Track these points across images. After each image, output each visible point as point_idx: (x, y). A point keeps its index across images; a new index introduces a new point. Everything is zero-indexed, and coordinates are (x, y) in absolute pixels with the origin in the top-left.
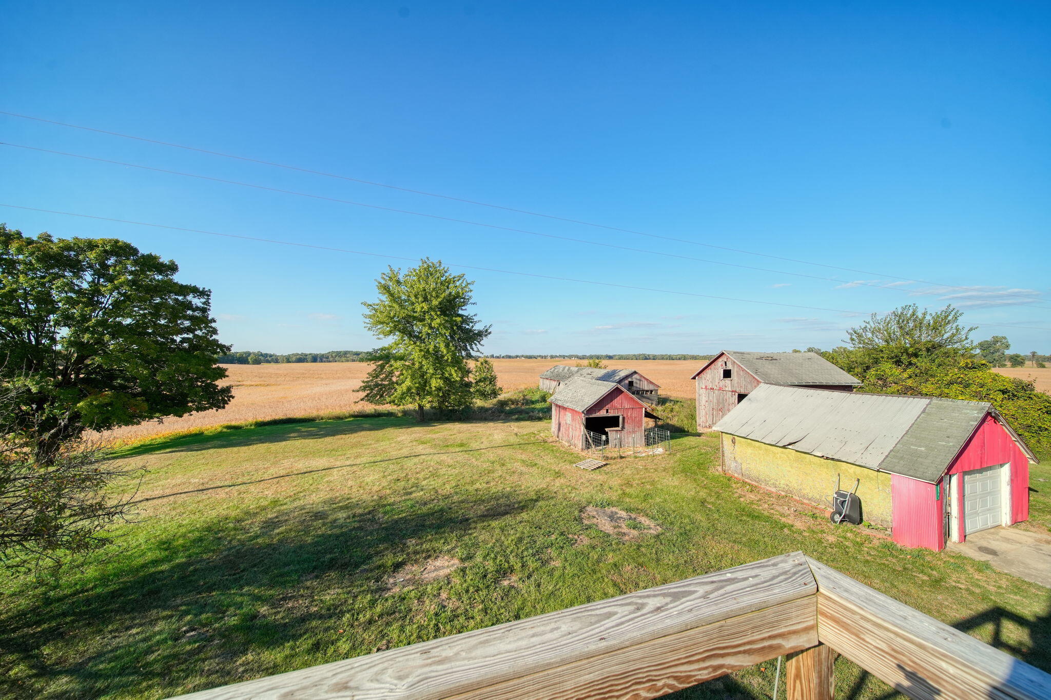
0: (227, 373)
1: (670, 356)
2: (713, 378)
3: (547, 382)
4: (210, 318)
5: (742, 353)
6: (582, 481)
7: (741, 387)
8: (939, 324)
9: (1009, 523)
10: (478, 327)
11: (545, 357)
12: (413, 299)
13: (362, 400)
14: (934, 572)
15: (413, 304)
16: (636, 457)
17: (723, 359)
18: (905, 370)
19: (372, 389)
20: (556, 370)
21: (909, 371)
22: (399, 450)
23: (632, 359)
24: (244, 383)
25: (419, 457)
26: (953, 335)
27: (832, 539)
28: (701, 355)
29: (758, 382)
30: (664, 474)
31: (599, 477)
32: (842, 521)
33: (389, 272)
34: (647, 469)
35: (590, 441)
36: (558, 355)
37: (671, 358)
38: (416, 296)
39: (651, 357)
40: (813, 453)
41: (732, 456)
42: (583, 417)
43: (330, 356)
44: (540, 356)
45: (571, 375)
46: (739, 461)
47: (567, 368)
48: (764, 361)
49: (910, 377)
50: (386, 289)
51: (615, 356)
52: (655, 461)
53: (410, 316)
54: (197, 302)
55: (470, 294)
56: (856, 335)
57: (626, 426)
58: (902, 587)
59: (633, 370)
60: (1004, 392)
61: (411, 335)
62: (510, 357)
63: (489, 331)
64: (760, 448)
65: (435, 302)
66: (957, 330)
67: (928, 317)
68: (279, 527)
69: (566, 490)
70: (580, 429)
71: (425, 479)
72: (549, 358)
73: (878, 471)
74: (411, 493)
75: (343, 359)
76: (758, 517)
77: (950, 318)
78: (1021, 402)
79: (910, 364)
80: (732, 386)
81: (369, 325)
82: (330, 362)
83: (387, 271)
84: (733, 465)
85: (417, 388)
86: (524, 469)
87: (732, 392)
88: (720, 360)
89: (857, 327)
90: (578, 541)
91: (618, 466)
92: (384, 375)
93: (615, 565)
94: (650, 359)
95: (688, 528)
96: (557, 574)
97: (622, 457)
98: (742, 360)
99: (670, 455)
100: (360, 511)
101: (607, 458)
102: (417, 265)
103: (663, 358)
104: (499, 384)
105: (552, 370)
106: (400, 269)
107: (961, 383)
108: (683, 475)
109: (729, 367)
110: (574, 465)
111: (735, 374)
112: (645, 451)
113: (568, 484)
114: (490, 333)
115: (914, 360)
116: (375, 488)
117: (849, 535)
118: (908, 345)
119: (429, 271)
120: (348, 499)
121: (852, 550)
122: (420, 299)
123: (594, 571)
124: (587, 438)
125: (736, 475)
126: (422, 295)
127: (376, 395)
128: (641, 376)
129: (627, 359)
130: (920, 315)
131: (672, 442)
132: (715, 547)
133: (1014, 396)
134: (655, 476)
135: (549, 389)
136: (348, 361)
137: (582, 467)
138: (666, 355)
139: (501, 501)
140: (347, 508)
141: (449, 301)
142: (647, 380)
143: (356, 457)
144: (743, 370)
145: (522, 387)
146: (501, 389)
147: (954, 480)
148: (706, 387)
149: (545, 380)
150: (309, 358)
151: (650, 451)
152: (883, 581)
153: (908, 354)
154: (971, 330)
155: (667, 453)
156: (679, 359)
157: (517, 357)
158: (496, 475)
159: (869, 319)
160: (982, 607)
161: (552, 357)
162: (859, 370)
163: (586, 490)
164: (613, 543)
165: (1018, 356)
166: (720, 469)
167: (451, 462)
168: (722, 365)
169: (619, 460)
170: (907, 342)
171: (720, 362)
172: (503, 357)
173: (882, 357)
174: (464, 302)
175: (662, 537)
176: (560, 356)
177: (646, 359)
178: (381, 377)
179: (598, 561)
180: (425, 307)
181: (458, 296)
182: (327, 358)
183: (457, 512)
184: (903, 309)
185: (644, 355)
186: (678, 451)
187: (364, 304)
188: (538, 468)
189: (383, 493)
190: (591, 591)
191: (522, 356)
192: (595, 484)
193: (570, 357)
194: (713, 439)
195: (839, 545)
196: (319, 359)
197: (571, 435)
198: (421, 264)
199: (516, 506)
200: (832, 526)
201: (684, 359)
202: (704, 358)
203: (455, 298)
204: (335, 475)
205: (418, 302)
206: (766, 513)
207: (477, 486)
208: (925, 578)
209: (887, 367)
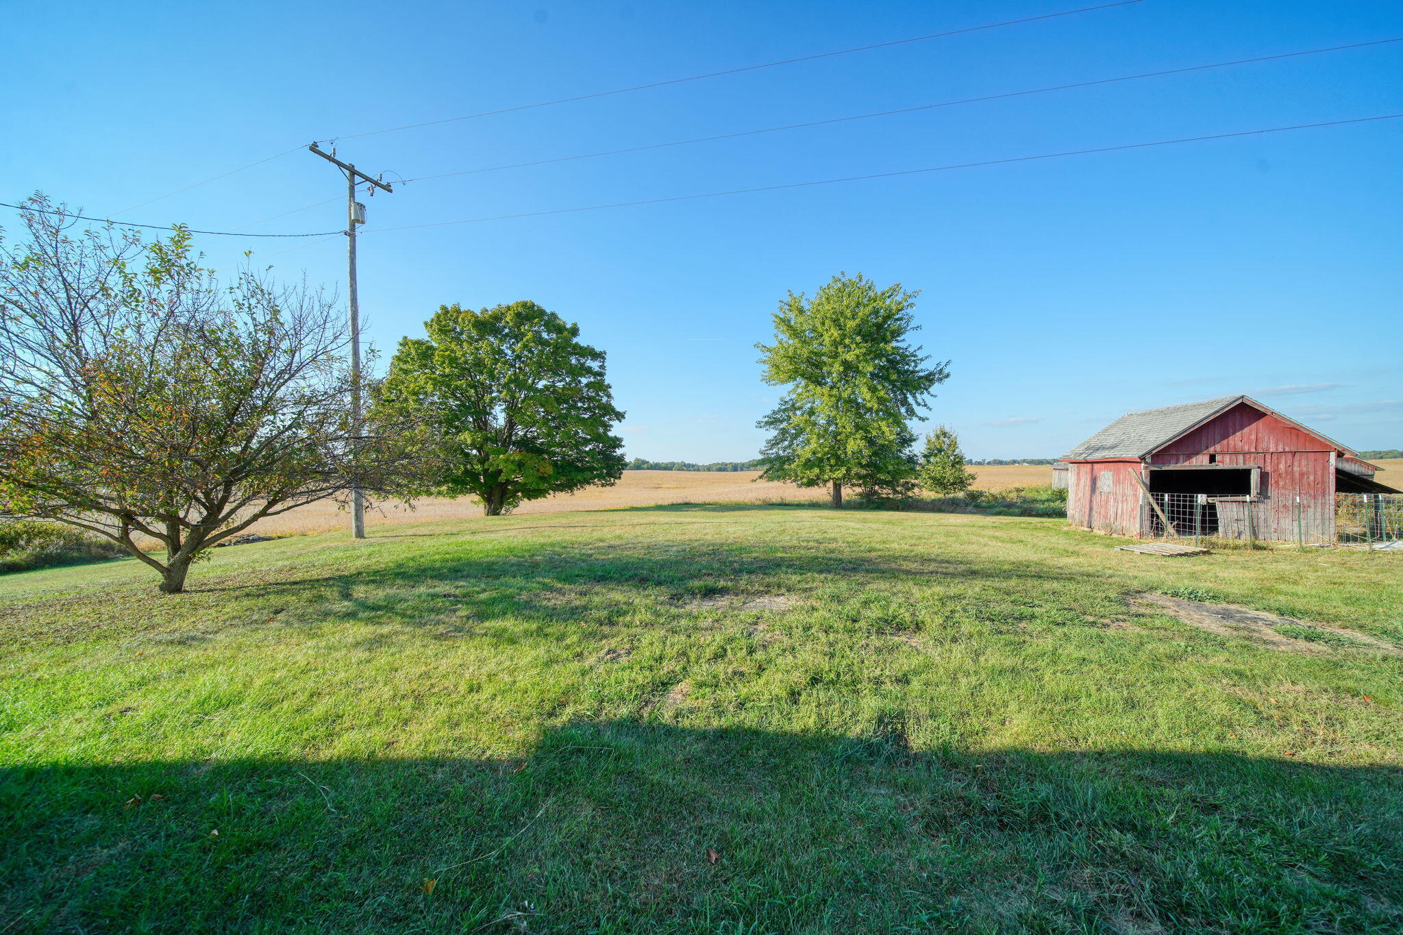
0: (623, 443)
4: (606, 383)
10: (926, 367)
13: (761, 477)
16: (1307, 552)
31: (1187, 565)
33: (789, 300)
34: (1348, 567)
35: (1163, 518)
42: (1143, 470)
50: (786, 322)
54: (595, 365)
55: (909, 310)
57: (1272, 491)
61: (818, 381)
62: (1001, 463)
63: (946, 371)
65: (851, 324)
70: (1135, 495)
83: (787, 299)
91: (1246, 558)
97: (1258, 549)
102: (827, 284)
106: (803, 293)
110: (1117, 548)
114: (948, 376)
122: (830, 325)
124: (1153, 510)
126: (832, 319)
134: (1381, 578)
137: (1137, 551)
141: (876, 324)
146: (971, 476)
150: (729, 467)
151: (1362, 546)
157: (1014, 462)
169: (1250, 551)
172: (989, 463)
180: (836, 334)
181: (890, 316)
187: (757, 347)
191: (1024, 461)
192: (1172, 570)
197: (1112, 512)
203: (886, 319)
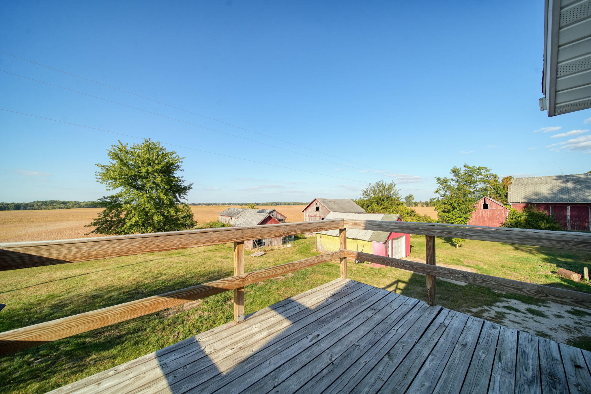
1: (289, 203)
2: (312, 211)
3: (224, 217)
5: (324, 199)
6: (254, 261)
7: (323, 214)
8: (390, 188)
9: (405, 257)
10: (185, 184)
11: (218, 204)
12: (140, 164)
13: (92, 232)
14: (384, 273)
15: (139, 167)
16: (279, 249)
17: (316, 202)
18: (380, 206)
19: (103, 224)
20: (229, 211)
21: (381, 207)
22: (135, 259)
23: (269, 205)
25: (154, 261)
26: (394, 192)
27: (355, 269)
28: (304, 202)
29: (330, 212)
30: (292, 254)
31: (263, 259)
32: (358, 263)
33: (120, 145)
34: (284, 254)
35: (256, 244)
36: (226, 203)
37: (289, 204)
38: (142, 162)
39: (279, 204)
40: (349, 238)
41: (320, 243)
43: (35, 205)
44: (215, 204)
45: (239, 212)
46: (323, 245)
47: (236, 209)
48: (332, 203)
49: (382, 209)
50: (116, 156)
51: (260, 203)
52: (288, 250)
53: (136, 175)
55: (180, 164)
56: (365, 193)
58: (375, 279)
59: (273, 209)
60: (408, 214)
61: (135, 187)
64: (331, 238)
65: (157, 167)
66: (395, 190)
67: (387, 185)
68: (68, 307)
69: (248, 266)
71: (164, 270)
72: (221, 205)
73: (369, 241)
74: (158, 277)
75: (50, 207)
76: (330, 265)
77: (393, 186)
78: (412, 217)
79: (382, 204)
80: (319, 214)
81: (100, 180)
82: (35, 209)
83: (118, 144)
84: (321, 247)
85: (143, 221)
86: (223, 260)
87: (320, 217)
88: (314, 202)
89: (365, 189)
90: (259, 284)
91: (271, 254)
92: (113, 214)
93: (277, 289)
94: (279, 205)
95: (304, 272)
96: (252, 296)
97: (272, 250)
98: (324, 202)
99: (294, 247)
100: (128, 290)
101: (265, 251)
102: (141, 142)
103: (285, 204)
104: (195, 219)
105: (227, 211)
106: (127, 144)
107: (396, 211)
108: (301, 254)
109: (318, 205)
110: (249, 256)
111: (321, 209)
112: (282, 247)
113: (248, 263)
115: (383, 202)
116: (131, 279)
117: (360, 267)
118: (381, 196)
119: (150, 148)
120: (113, 286)
121: (361, 271)
122: (146, 165)
123: (269, 292)
124: (254, 242)
125: (322, 252)
126: (147, 162)
127: (105, 228)
128: (277, 212)
129: (267, 205)
130: (384, 185)
131: (295, 241)
132: (315, 277)
133: (410, 215)
134: (289, 256)
135: (225, 222)
136: (55, 208)
137: (254, 256)
138: (287, 203)
139: (215, 274)
140: (116, 290)
141: (167, 167)
142: (280, 214)
143: (104, 266)
144: (324, 207)
145: (208, 221)
146: (196, 222)
147: (390, 241)
148: (308, 215)
149: (222, 217)
151: (285, 246)
152: (369, 278)
153: (381, 200)
154: (399, 190)
155: (293, 246)
156: (293, 205)
157: (199, 204)
158: (208, 264)
159: (368, 186)
160: (395, 280)
161: (223, 204)
162: (365, 207)
163: (258, 265)
164: (275, 282)
165: (416, 202)
166: (315, 250)
167: (177, 261)
168: (315, 205)
169: (271, 251)
170: (380, 195)
171: (314, 203)
173: (373, 201)
174: (175, 168)
175: (294, 277)
176: (228, 204)
177: (277, 205)
178: (111, 215)
179: (270, 289)
181: (172, 164)
182: (33, 206)
183: (192, 281)
184: (379, 181)
185: (276, 203)
186: (297, 245)
187: (97, 165)
188: (230, 259)
189: (138, 280)
190: (269, 298)
192: (261, 262)
193: (234, 204)
194: (312, 239)
195: (357, 270)
196: (22, 208)
198: (144, 142)
199: (224, 275)
200: (355, 265)
201: (296, 205)
202: (305, 204)
203: (170, 165)
204: (93, 276)
205: (143, 166)
206: (333, 264)
207: (199, 269)
208: (381, 275)
209: (375, 205)
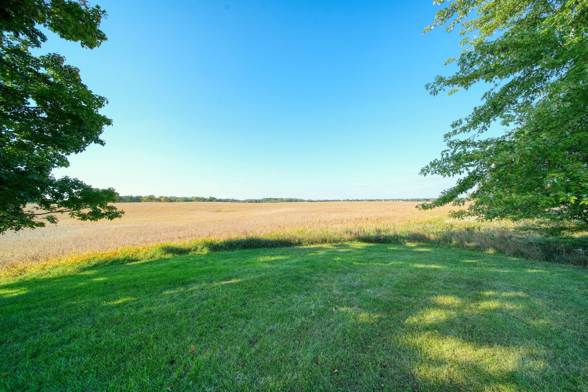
11: (381, 200)
24: (222, 210)
161: (385, 200)
191: (366, 200)
